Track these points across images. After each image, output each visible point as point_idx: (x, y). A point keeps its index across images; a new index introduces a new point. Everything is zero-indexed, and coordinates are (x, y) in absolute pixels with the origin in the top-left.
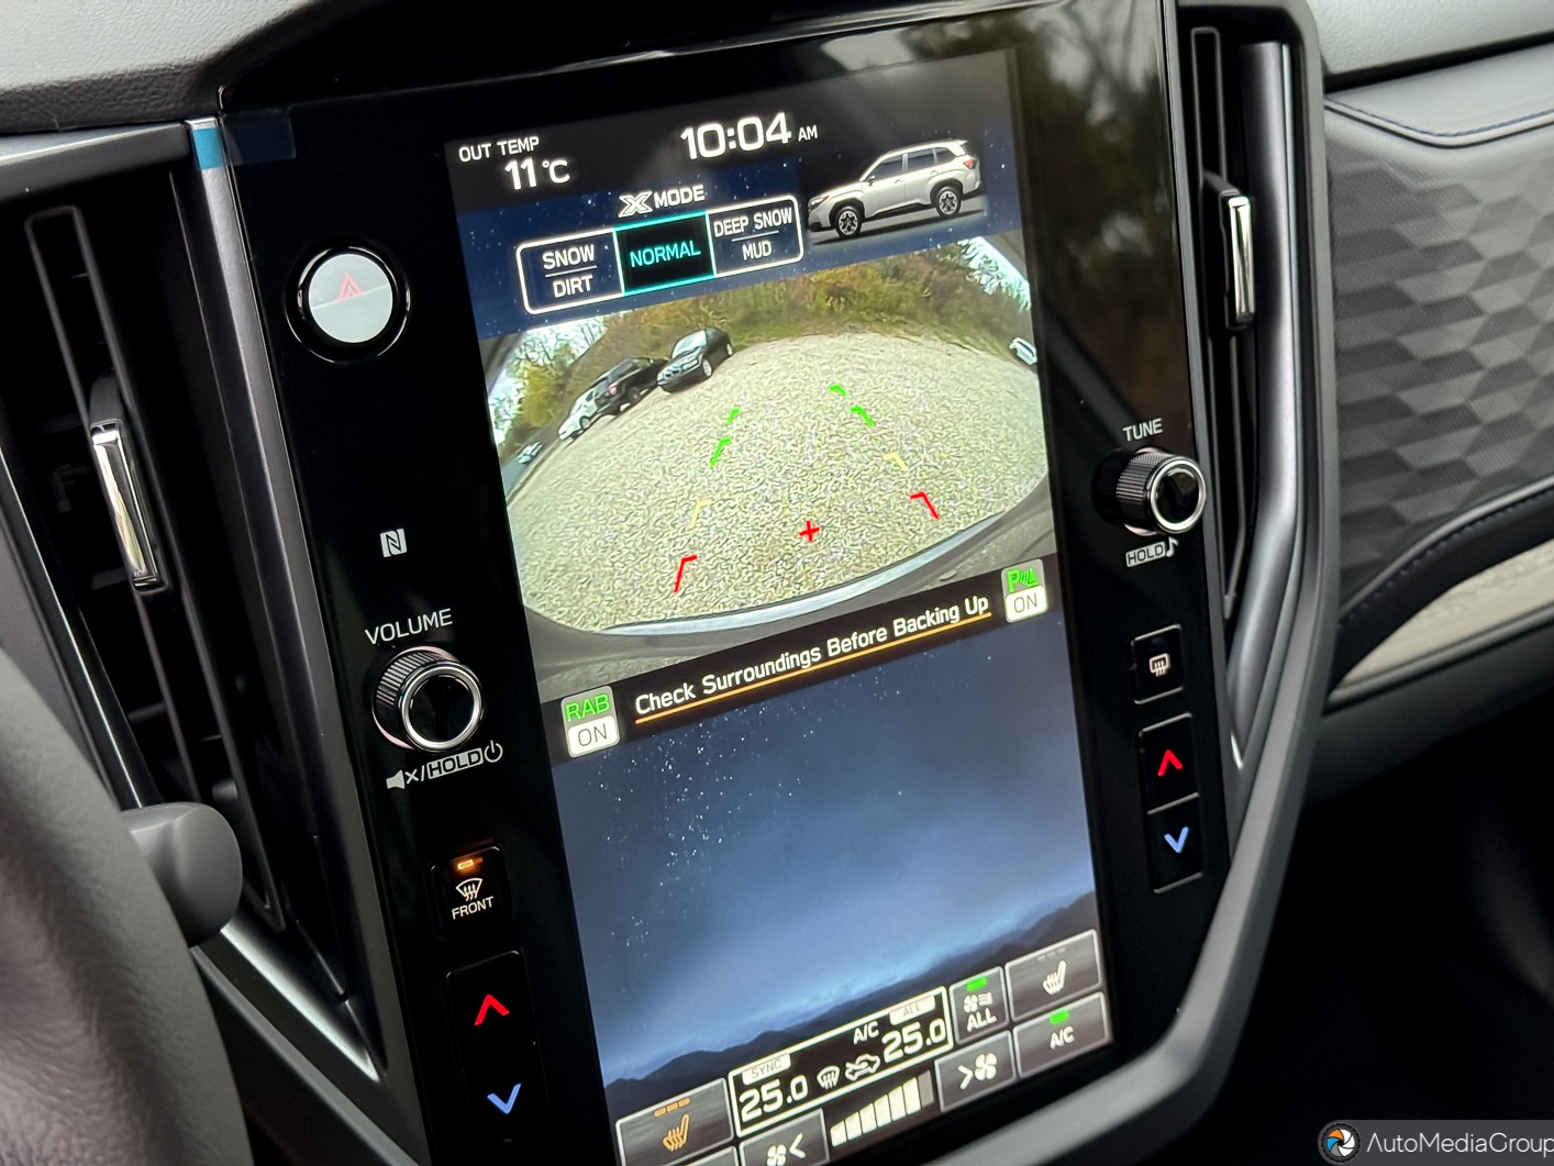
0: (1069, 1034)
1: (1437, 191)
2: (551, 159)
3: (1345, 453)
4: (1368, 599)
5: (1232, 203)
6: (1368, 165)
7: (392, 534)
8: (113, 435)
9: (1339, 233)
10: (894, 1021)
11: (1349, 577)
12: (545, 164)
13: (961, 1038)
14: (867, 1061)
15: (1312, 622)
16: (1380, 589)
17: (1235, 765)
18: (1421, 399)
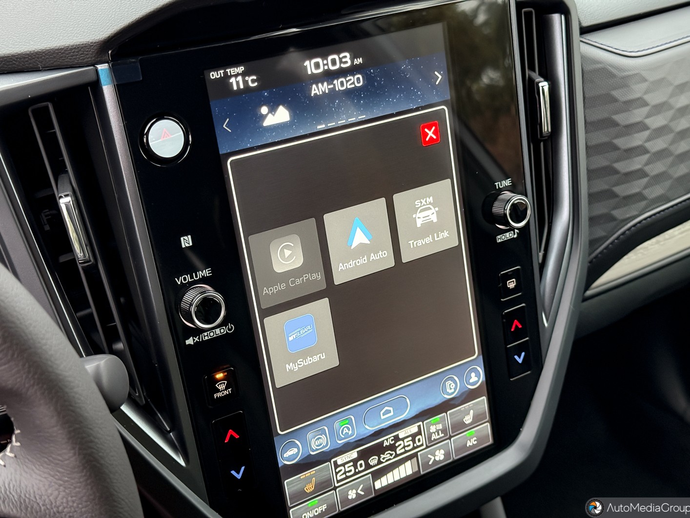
0: (475, 441)
1: (628, 76)
2: (249, 75)
3: (590, 190)
4: (601, 253)
5: (541, 85)
6: (599, 66)
7: (186, 238)
8: (69, 199)
9: (587, 96)
10: (401, 437)
11: (593, 243)
12: (247, 78)
13: (429, 443)
14: (389, 453)
15: (577, 263)
16: (606, 248)
17: (544, 325)
18: (623, 167)
